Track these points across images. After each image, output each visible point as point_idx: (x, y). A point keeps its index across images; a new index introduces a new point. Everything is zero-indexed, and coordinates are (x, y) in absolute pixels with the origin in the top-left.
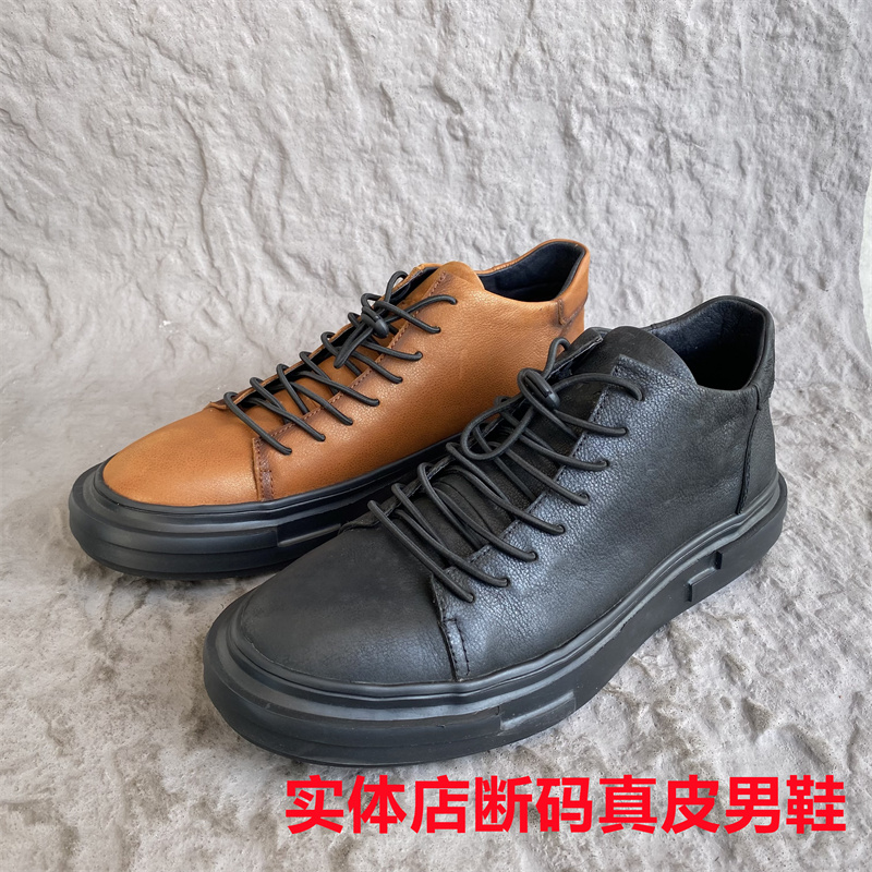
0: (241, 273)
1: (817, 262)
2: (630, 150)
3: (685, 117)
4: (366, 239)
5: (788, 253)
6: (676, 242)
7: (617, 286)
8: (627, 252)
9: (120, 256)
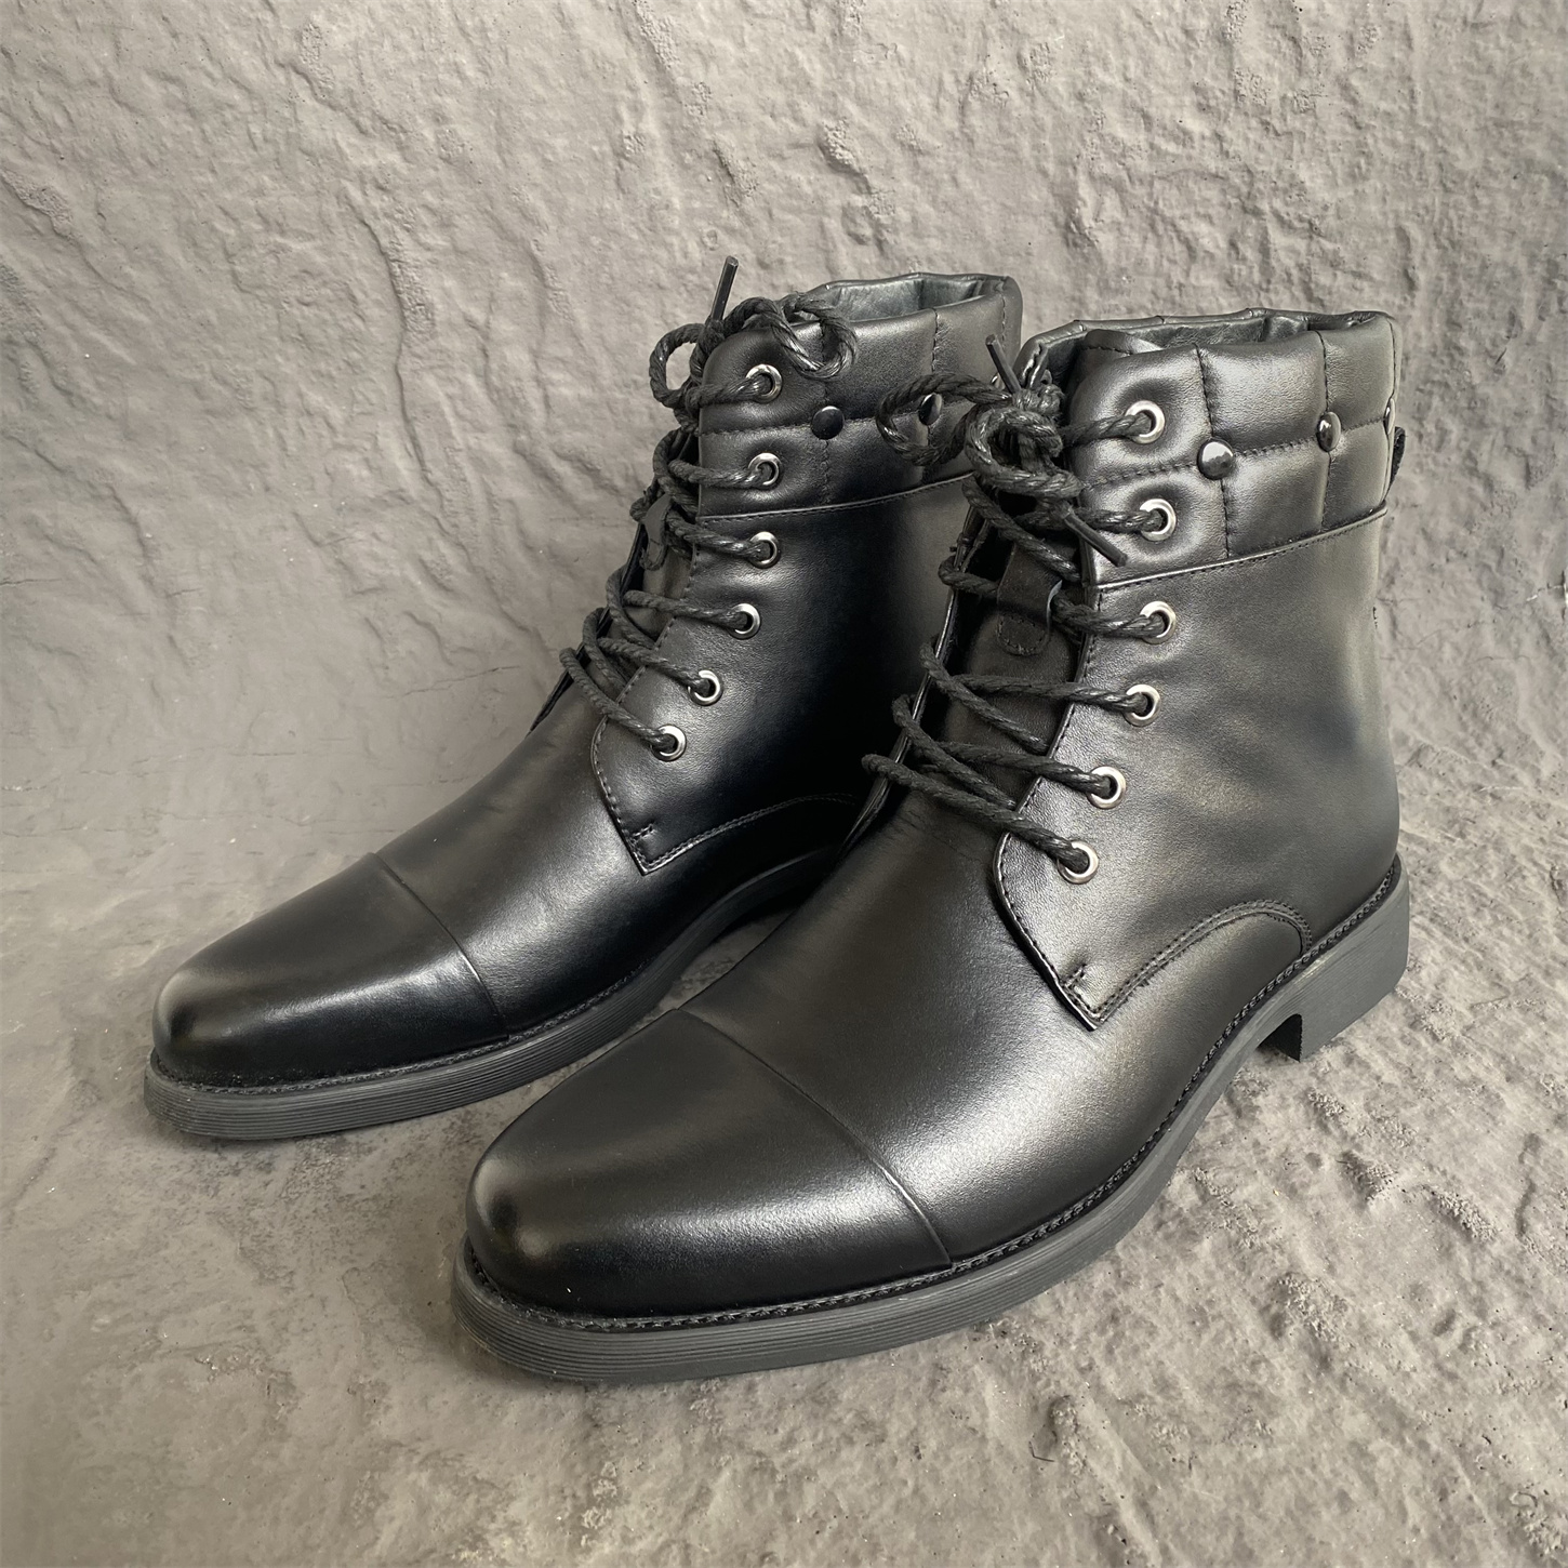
0: (477, 491)
1: (1527, 438)
2: (1192, 253)
3: (1302, 187)
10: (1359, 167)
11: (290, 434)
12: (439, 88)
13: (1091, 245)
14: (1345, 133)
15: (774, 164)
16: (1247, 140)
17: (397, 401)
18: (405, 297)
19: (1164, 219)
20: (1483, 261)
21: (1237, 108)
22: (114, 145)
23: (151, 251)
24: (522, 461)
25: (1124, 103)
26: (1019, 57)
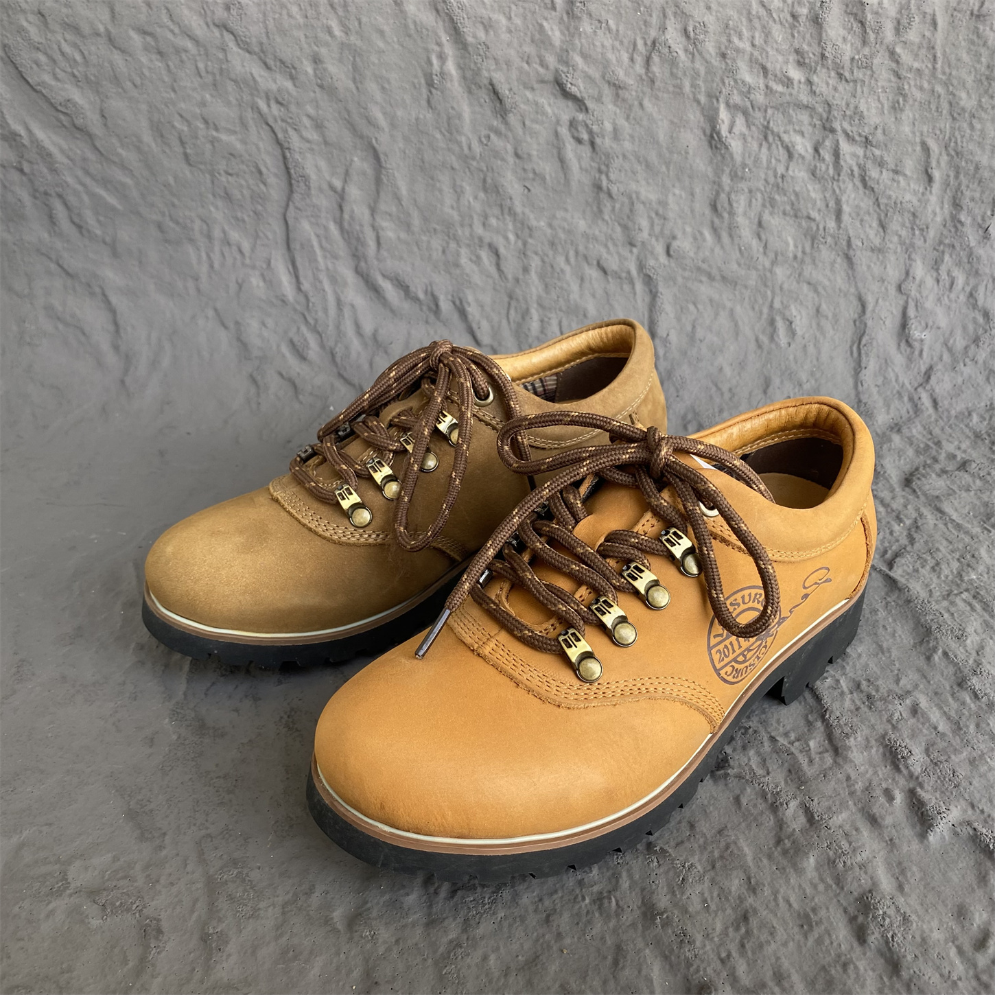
10: (898, 103)
11: (216, 258)
12: (317, 41)
13: (727, 148)
14: (890, 81)
15: (529, 94)
16: (828, 84)
17: (284, 238)
18: (292, 171)
19: (773, 132)
20: (977, 165)
21: (822, 65)
22: (112, 74)
23: (134, 139)
24: (360, 279)
25: (751, 60)
26: (685, 30)
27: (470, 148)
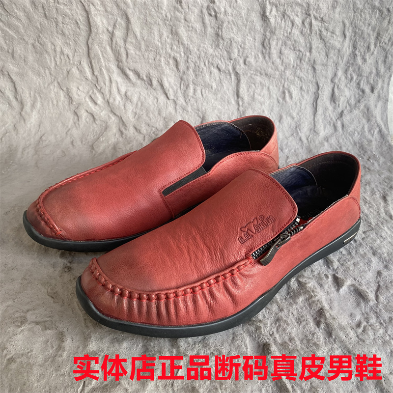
0: (107, 78)
1: (372, 80)
2: (293, 24)
3: (321, 9)
4: (167, 63)
5: (360, 75)
6: (310, 68)
7: (281, 88)
8: (288, 73)
9: (49, 69)
13: (269, 21)
17: (87, 52)
19: (287, 15)
20: (362, 31)
23: (23, 6)
24: (120, 70)
27: (166, 16)
